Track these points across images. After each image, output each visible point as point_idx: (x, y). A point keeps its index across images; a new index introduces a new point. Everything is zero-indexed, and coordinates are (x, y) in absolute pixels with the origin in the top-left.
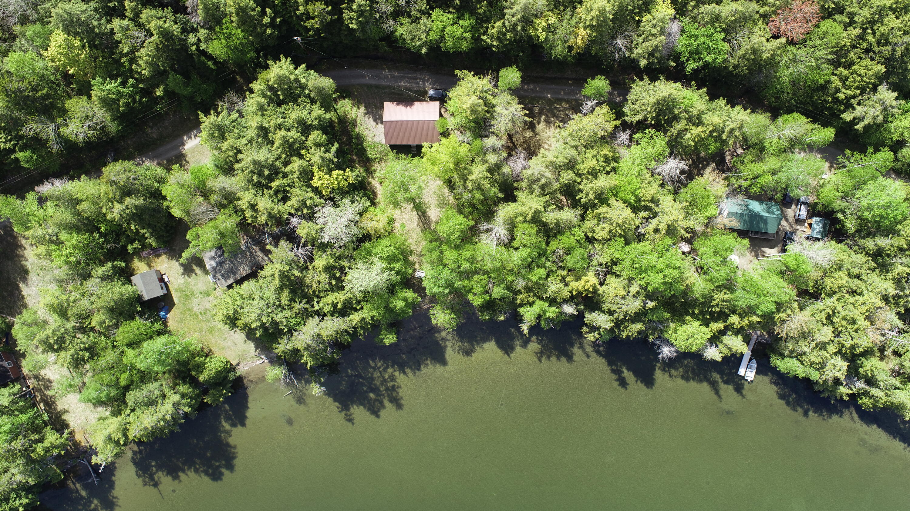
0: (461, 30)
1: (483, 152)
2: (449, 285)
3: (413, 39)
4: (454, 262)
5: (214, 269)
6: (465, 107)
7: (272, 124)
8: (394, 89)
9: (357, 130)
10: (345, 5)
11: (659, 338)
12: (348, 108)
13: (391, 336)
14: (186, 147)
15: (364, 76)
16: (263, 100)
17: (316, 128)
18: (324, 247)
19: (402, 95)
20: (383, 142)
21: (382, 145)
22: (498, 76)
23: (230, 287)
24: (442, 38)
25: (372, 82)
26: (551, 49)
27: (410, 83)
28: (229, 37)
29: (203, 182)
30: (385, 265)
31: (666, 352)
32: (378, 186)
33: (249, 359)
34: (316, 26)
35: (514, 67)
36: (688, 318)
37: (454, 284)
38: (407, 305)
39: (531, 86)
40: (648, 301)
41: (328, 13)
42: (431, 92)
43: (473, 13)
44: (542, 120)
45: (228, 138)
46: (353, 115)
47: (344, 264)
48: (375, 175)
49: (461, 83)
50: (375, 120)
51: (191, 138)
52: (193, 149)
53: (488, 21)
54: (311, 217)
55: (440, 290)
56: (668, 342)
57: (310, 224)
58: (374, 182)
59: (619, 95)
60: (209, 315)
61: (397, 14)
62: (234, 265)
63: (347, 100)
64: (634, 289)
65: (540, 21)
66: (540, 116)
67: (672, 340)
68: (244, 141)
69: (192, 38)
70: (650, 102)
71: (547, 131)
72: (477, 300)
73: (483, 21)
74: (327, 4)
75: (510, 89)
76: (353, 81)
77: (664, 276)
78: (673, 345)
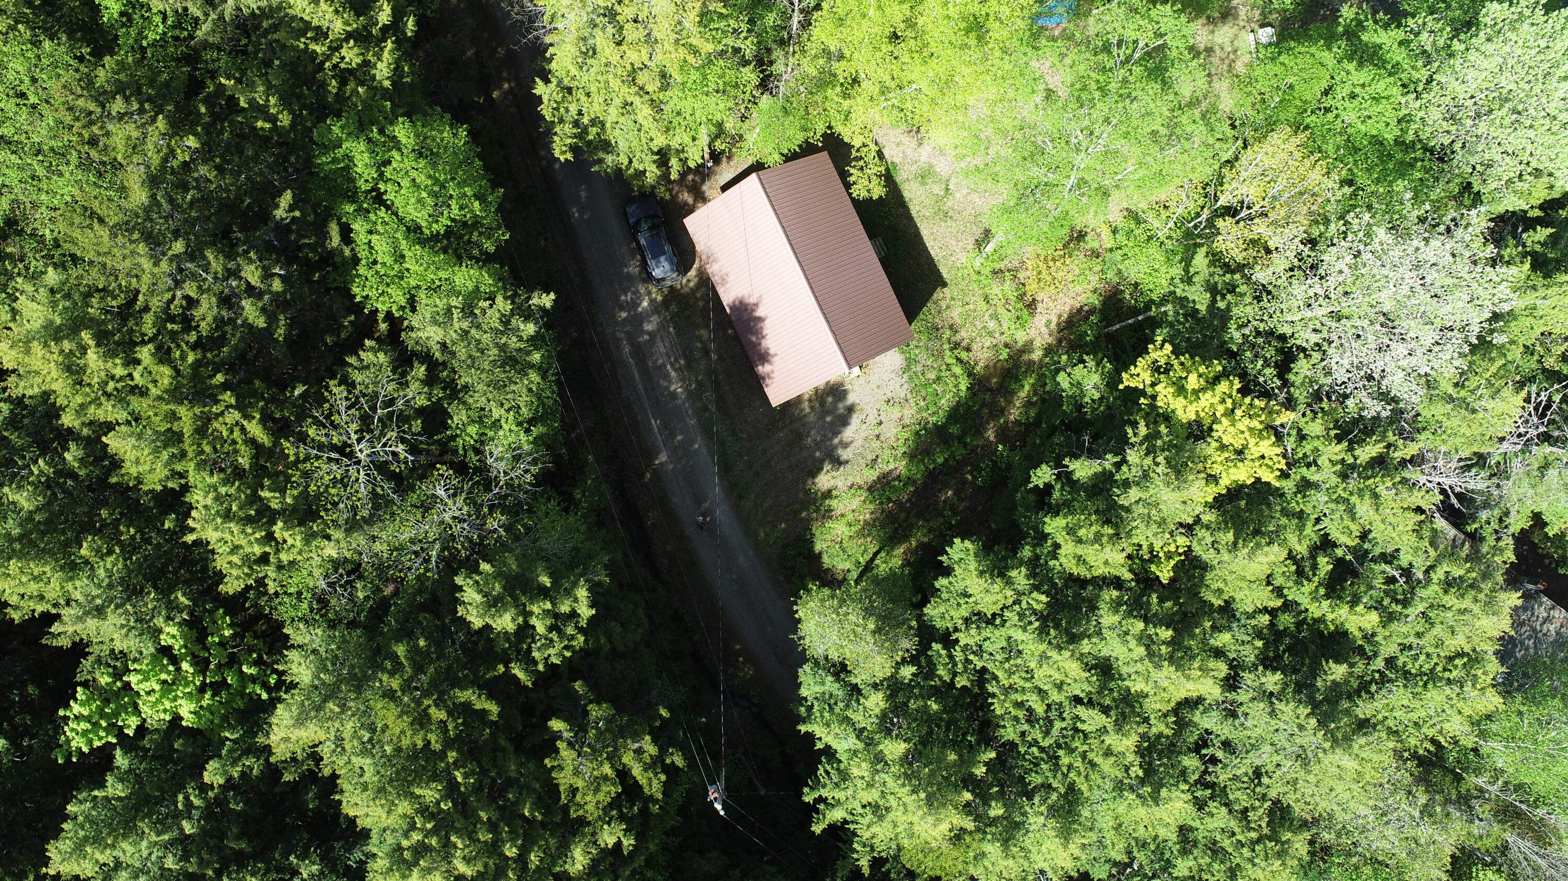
0: (397, 166)
3: (520, 362)
8: (707, 406)
9: (901, 466)
10: (518, 672)
12: (843, 530)
27: (661, 366)
32: (1045, 319)
34: (651, 749)
41: (579, 722)
46: (858, 503)
48: (1016, 341)
50: (844, 420)
63: (817, 547)
74: (549, 746)
76: (745, 556)
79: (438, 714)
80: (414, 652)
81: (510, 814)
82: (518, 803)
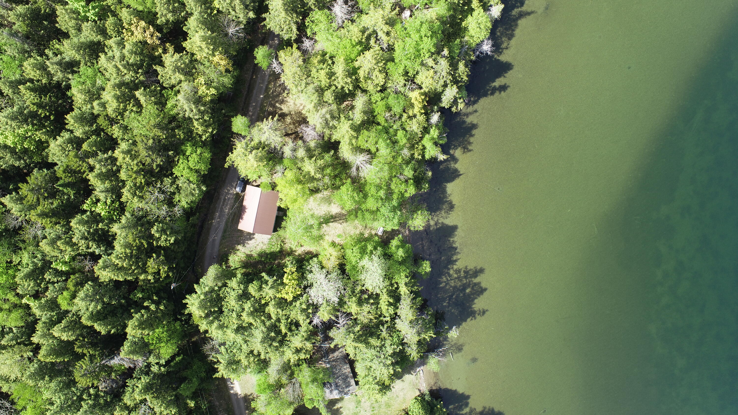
0: (194, 155)
1: (294, 159)
2: (394, 210)
3: (193, 195)
4: (377, 202)
5: (340, 392)
6: (256, 166)
7: (236, 322)
8: (229, 219)
9: (255, 255)
10: (154, 243)
11: (474, 51)
12: (237, 258)
13: (425, 265)
14: (239, 392)
15: (214, 240)
16: (216, 324)
17: (246, 288)
18: (342, 303)
19: (235, 214)
20: (269, 236)
21: (272, 238)
22: (237, 134)
23: (357, 383)
24: (197, 171)
25: (220, 234)
26: (225, 86)
27: (227, 205)
28: (160, 340)
29: (269, 386)
30: (367, 257)
31: (487, 47)
32: (303, 249)
33: (417, 381)
34: (166, 269)
35: (232, 119)
36: (463, 24)
37: (394, 206)
38: (403, 247)
39: (251, 109)
40: (443, 53)
41: (158, 257)
42: (238, 189)
43: (182, 142)
44: (279, 106)
45: (239, 358)
46: (243, 256)
47: (358, 290)
48: (294, 249)
49: (236, 164)
50: (251, 239)
51: (233, 387)
52: (242, 388)
53: (191, 132)
54: (316, 308)
55: (396, 218)
56: (479, 45)
57: (321, 309)
58: (299, 251)
59: (273, 40)
60: (376, 405)
61: (170, 203)
62: (340, 376)
63: (230, 258)
64: (430, 62)
65: (200, 90)
66: (276, 107)
67: (478, 41)
68: (244, 347)
69: (155, 369)
70: (284, 16)
71: (289, 104)
72: (411, 191)
73: (191, 136)
74: (150, 257)
75: (249, 127)
76: (216, 250)
77: (425, 36)
78: (482, 41)
79: (137, 241)
80: (141, 230)
81: (137, 263)
82: (140, 262)
